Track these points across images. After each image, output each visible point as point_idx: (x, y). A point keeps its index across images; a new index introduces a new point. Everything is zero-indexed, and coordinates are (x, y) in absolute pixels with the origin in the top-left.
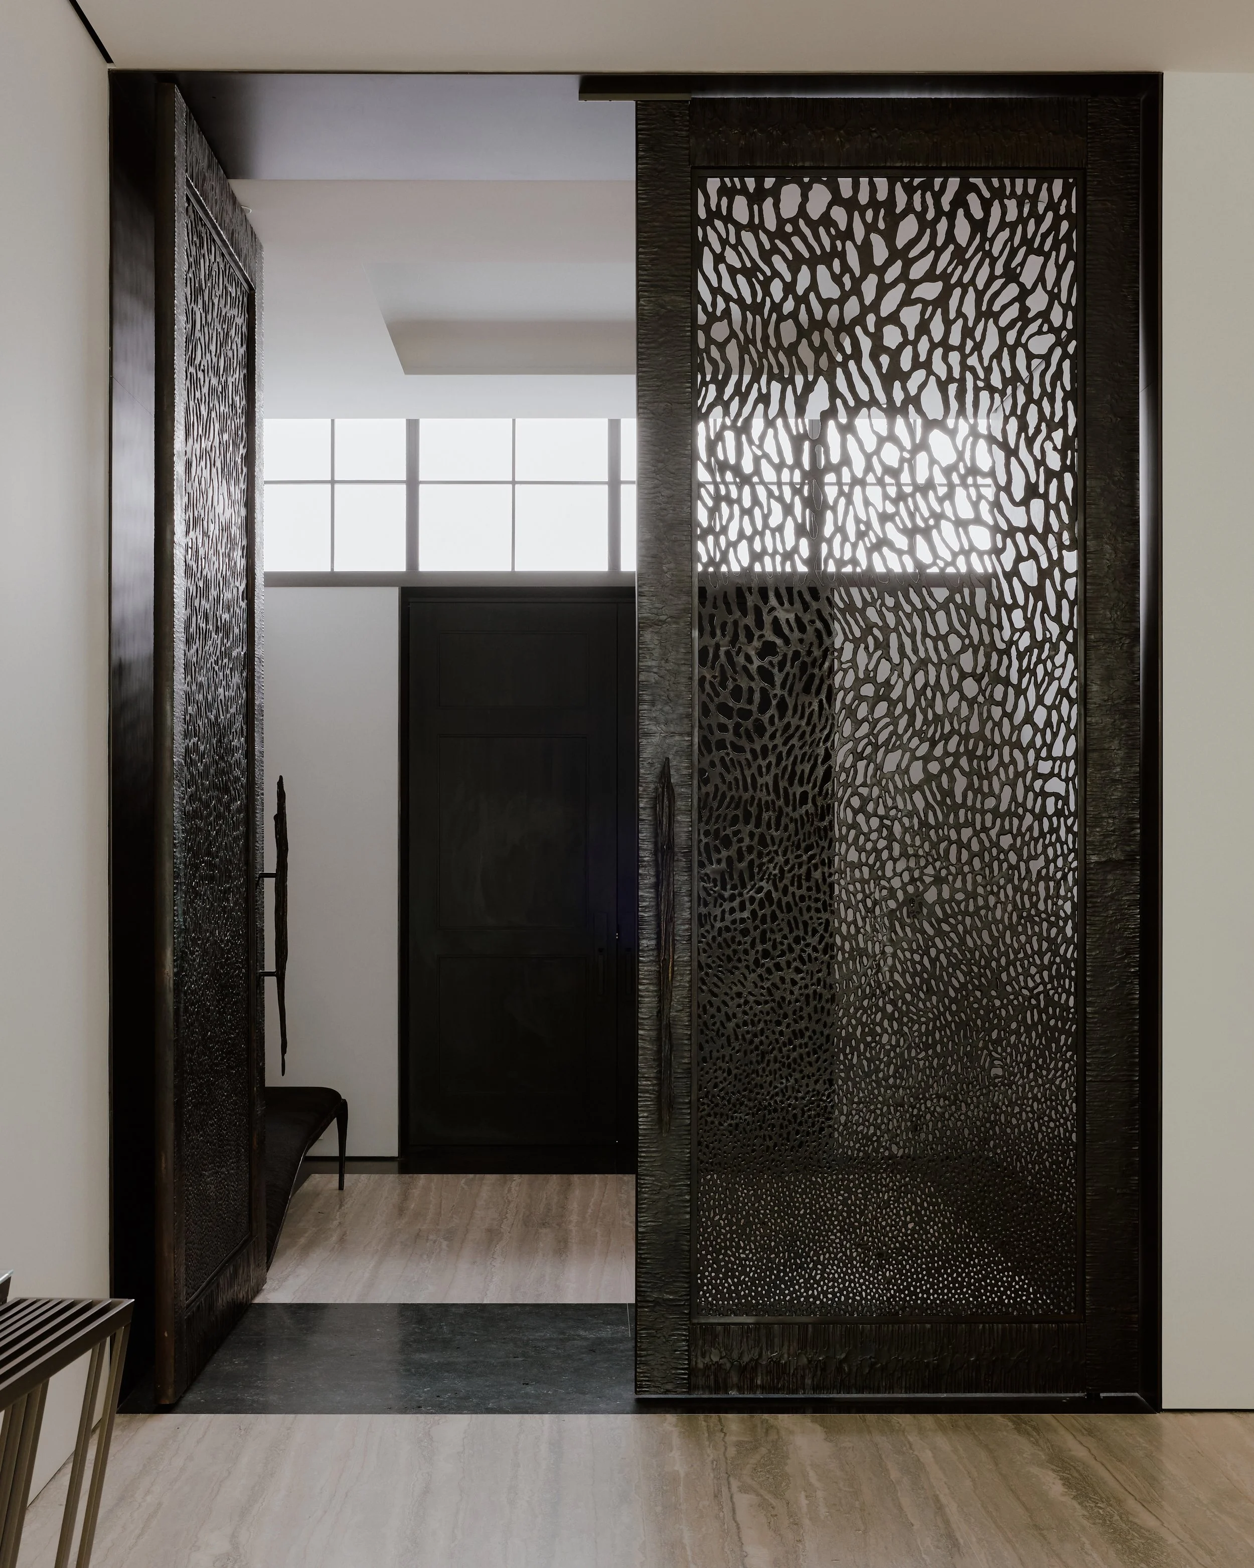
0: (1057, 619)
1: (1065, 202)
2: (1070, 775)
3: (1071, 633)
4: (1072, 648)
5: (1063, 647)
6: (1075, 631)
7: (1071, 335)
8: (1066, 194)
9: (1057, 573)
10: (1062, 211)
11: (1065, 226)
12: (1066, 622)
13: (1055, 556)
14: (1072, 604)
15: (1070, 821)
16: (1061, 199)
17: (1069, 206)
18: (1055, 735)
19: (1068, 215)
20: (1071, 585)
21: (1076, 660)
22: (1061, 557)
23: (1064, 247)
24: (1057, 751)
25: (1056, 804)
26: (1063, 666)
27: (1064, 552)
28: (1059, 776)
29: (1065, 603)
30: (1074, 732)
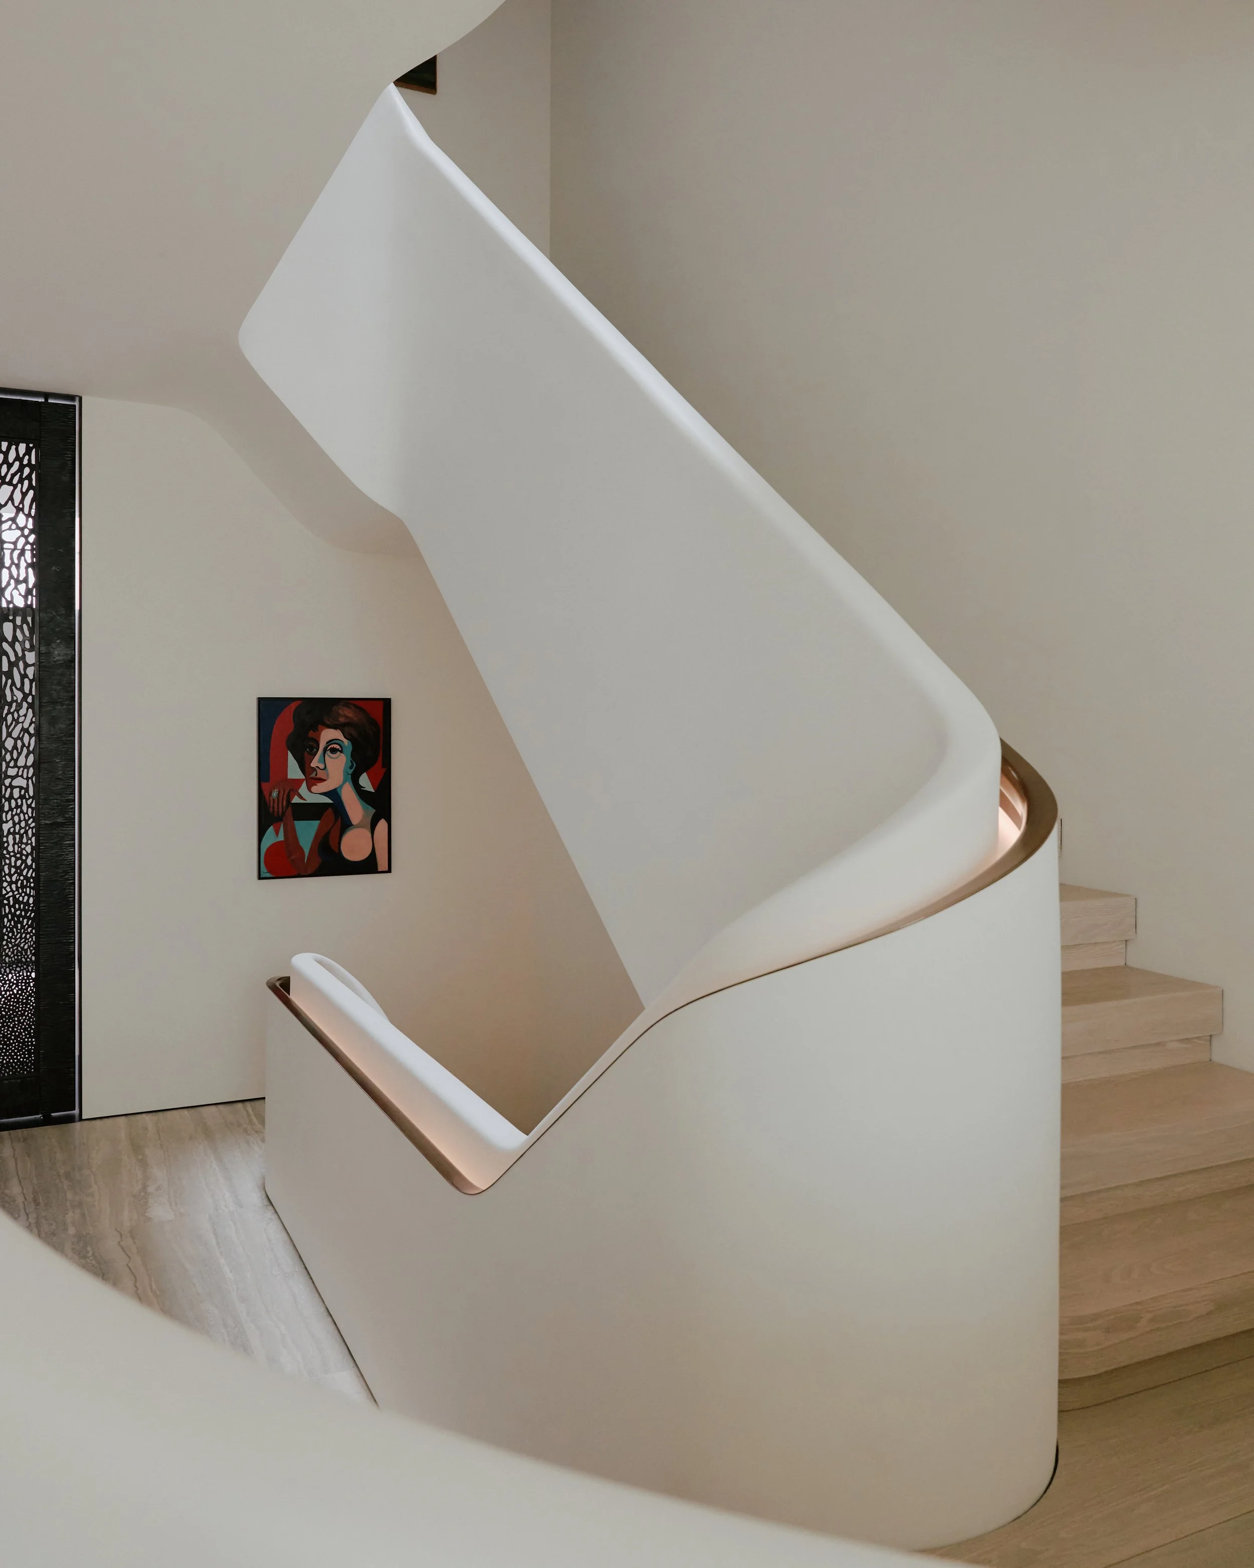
0: (21, 689)
1: (27, 457)
2: (30, 775)
3: (30, 697)
4: (31, 706)
5: (25, 705)
6: (33, 697)
7: (32, 532)
8: (28, 452)
9: (21, 664)
10: (25, 462)
11: (27, 471)
12: (27, 690)
13: (20, 654)
14: (31, 682)
15: (29, 802)
16: (24, 455)
17: (30, 460)
18: (19, 754)
19: (29, 464)
20: (30, 672)
21: (33, 713)
22: (24, 655)
23: (26, 483)
24: (21, 763)
25: (20, 792)
26: (25, 715)
27: (26, 652)
28: (22, 776)
29: (27, 681)
30: (33, 752)
